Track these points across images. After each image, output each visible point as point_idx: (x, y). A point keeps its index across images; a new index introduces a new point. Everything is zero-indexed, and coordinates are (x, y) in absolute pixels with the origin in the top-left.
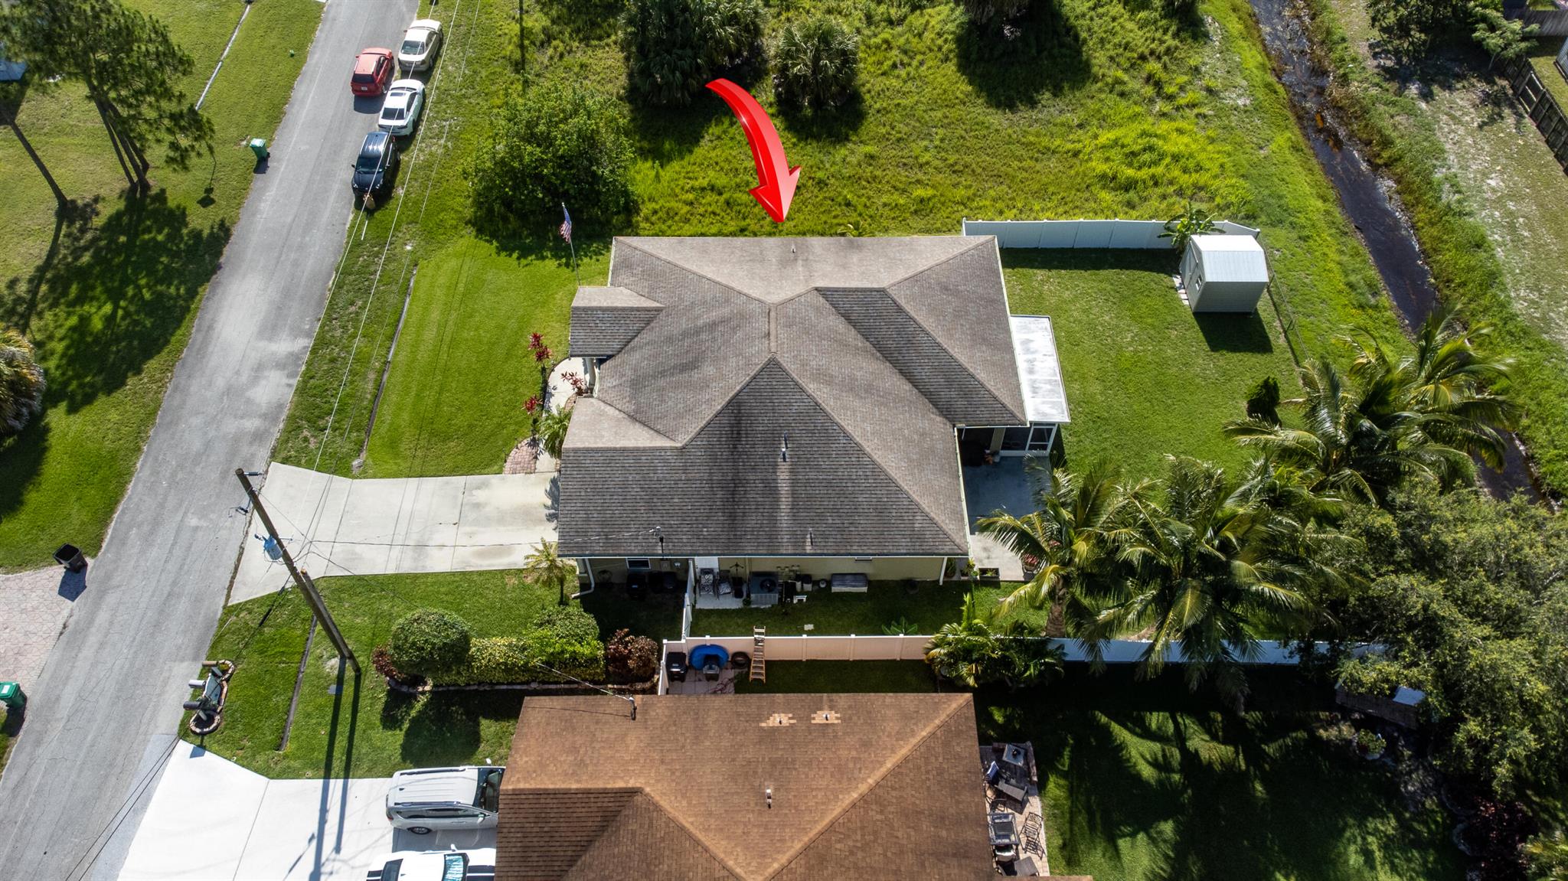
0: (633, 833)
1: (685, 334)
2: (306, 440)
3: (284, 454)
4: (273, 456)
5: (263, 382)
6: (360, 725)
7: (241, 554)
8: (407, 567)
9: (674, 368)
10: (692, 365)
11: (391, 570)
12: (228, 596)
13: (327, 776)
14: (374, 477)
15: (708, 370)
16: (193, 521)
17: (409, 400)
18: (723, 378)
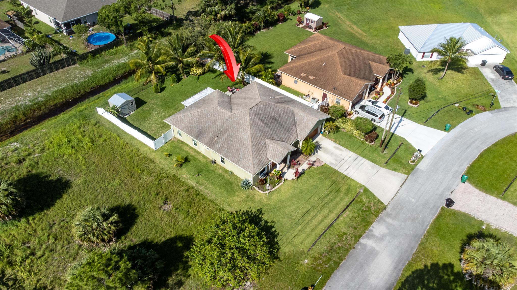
1: (268, 127)
2: (374, 206)
3: (382, 205)
4: (385, 208)
5: (382, 233)
7: (401, 186)
8: (360, 158)
10: (274, 119)
11: (364, 159)
12: (407, 178)
13: (393, 134)
14: (359, 183)
15: (273, 113)
16: (413, 200)
18: (273, 109)
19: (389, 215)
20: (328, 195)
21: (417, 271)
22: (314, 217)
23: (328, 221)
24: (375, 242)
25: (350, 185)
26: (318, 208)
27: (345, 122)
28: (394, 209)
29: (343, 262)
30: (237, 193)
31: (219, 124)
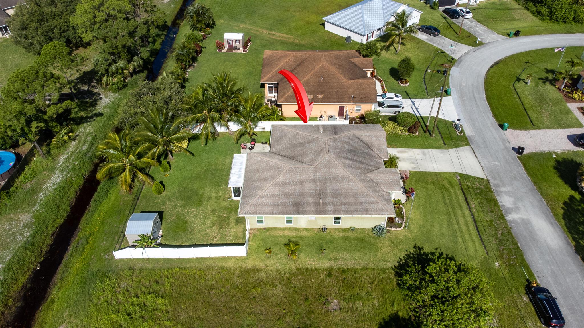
2: (480, 185)
3: (484, 181)
7: (476, 157)
8: (426, 151)
12: (471, 148)
13: (421, 116)
14: (450, 173)
16: (496, 163)
19: (497, 186)
20: (444, 197)
21: (563, 215)
22: (458, 223)
23: (469, 219)
24: (517, 213)
25: (447, 179)
26: (452, 214)
27: (385, 124)
28: (494, 178)
29: (519, 245)
30: (380, 245)
31: (309, 184)
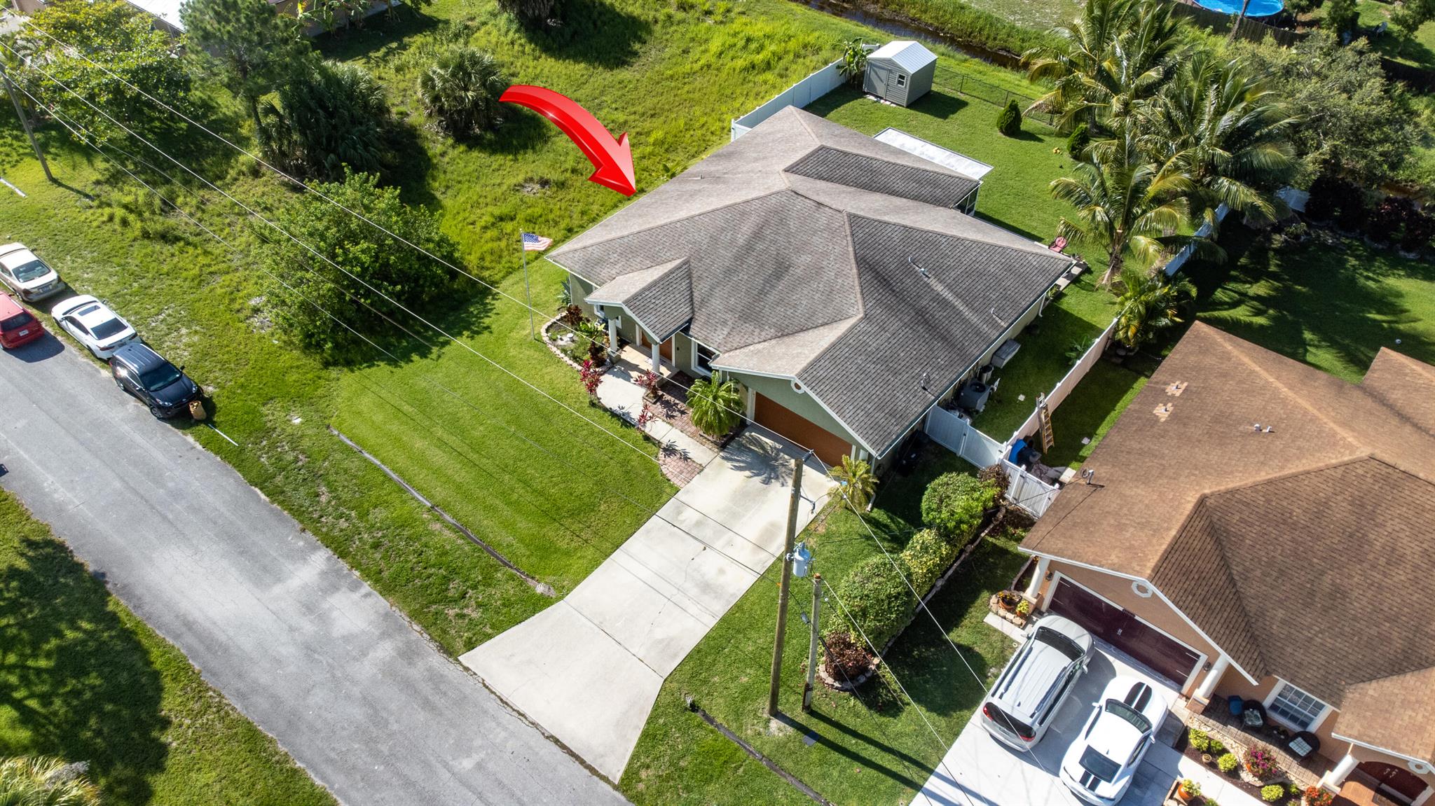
0: (1242, 520)
1: (740, 258)
2: (462, 616)
3: (459, 644)
4: (449, 651)
5: (335, 614)
6: (876, 736)
7: (557, 741)
8: (720, 608)
9: (767, 281)
10: (781, 268)
11: (712, 622)
12: (605, 779)
13: (916, 788)
14: (575, 584)
15: (803, 261)
16: (467, 764)
17: (507, 512)
18: (825, 254)
19: (409, 654)
20: (526, 483)
25: (568, 554)
28: (436, 679)
